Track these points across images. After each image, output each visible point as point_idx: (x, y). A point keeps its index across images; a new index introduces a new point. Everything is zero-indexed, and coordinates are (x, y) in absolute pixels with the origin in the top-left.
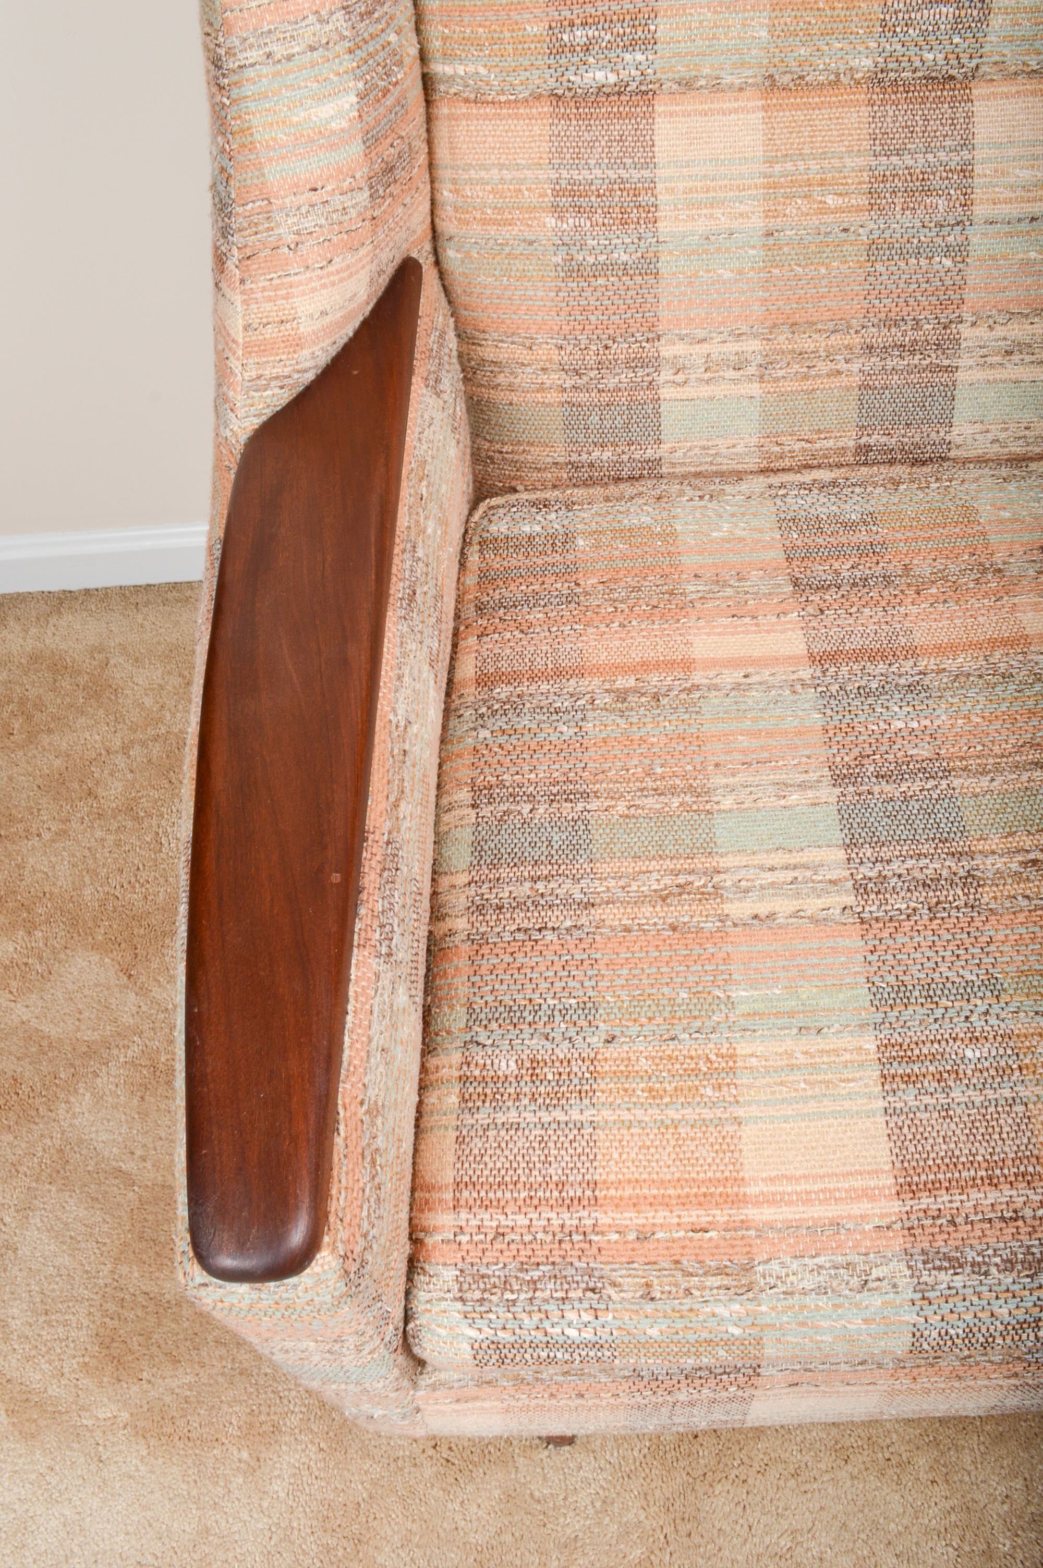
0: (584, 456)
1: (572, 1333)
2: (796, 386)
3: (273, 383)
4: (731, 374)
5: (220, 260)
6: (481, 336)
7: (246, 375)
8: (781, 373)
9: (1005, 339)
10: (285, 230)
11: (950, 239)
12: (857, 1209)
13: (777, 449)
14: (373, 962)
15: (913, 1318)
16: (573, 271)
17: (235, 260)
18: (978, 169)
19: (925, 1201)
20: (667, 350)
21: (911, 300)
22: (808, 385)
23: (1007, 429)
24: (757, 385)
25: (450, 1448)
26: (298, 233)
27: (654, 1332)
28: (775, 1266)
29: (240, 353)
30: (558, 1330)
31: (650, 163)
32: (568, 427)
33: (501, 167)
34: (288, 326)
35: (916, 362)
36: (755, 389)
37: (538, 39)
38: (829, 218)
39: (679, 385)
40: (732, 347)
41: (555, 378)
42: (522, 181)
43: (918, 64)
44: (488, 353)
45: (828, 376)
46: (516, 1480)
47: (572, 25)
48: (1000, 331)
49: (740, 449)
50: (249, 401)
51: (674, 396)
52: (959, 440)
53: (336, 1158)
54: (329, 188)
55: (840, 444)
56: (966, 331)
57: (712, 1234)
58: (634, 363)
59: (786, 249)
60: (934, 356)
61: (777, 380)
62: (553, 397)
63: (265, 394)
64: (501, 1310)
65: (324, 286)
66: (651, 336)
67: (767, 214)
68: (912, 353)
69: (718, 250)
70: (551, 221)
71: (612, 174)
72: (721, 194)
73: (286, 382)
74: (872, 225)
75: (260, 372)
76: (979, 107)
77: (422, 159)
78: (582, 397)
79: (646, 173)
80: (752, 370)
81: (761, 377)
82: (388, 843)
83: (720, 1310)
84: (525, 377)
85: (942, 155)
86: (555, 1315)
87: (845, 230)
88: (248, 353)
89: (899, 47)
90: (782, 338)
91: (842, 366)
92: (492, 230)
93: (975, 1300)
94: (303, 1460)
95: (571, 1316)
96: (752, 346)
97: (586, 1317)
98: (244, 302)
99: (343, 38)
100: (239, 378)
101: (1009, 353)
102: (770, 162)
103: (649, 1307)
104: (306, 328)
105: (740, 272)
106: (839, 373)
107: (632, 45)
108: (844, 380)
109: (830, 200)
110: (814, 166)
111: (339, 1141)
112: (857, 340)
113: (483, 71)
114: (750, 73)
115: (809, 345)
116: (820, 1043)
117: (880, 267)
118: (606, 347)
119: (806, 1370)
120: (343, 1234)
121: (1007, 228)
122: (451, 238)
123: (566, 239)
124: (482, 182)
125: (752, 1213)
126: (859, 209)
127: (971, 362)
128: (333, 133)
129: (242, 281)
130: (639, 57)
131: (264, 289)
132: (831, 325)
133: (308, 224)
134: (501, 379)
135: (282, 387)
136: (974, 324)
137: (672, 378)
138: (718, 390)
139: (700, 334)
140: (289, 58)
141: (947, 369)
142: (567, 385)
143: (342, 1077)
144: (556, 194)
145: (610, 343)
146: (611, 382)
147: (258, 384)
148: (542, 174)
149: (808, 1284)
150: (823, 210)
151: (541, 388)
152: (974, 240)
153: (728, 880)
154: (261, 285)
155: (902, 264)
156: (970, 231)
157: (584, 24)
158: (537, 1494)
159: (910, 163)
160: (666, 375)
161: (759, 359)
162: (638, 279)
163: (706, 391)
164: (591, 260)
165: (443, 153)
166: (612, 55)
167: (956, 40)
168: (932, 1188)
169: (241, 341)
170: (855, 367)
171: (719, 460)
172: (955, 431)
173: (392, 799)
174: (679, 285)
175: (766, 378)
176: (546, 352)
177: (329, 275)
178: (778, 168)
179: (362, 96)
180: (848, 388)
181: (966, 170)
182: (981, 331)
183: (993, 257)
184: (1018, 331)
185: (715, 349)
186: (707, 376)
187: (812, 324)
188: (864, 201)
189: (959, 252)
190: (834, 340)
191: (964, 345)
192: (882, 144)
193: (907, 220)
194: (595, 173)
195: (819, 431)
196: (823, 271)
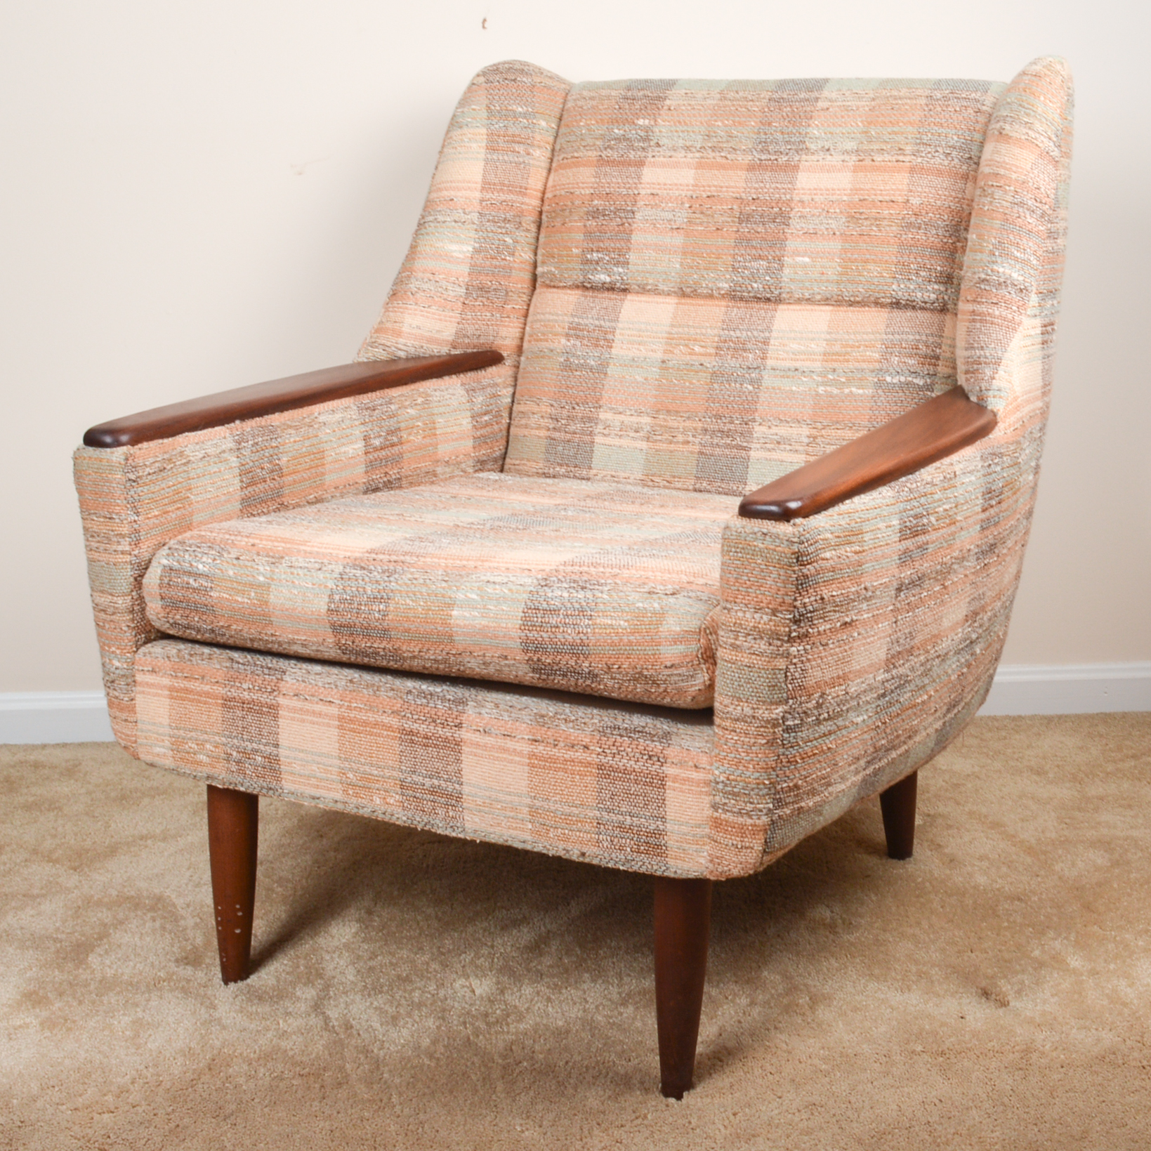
0: (552, 470)
1: (200, 566)
2: (665, 446)
3: (381, 348)
4: (632, 434)
6: (522, 400)
7: (370, 341)
8: (659, 438)
9: (777, 435)
11: (753, 375)
12: (343, 553)
14: (227, 435)
15: (332, 586)
16: (567, 366)
18: (772, 342)
19: (372, 555)
20: (602, 416)
21: (730, 406)
22: (671, 447)
24: (645, 443)
26: (419, 289)
28: (293, 559)
29: (373, 331)
30: (196, 564)
31: (616, 320)
32: (546, 451)
34: (398, 324)
35: (729, 442)
36: (644, 445)
37: (577, 256)
38: (694, 357)
39: (605, 435)
40: (634, 419)
41: (546, 422)
42: (556, 321)
43: (750, 289)
44: (522, 407)
45: (683, 443)
47: (592, 251)
48: (774, 430)
49: (630, 480)
50: (366, 351)
51: (602, 441)
53: (155, 441)
54: (441, 277)
56: (757, 428)
58: (585, 419)
59: (671, 370)
60: (738, 439)
61: (656, 441)
62: (543, 433)
63: (375, 350)
66: (596, 405)
67: (665, 352)
68: (728, 436)
69: (638, 366)
70: (563, 341)
71: (597, 323)
72: (645, 339)
73: (387, 349)
74: (715, 364)
76: (778, 314)
78: (556, 435)
79: (613, 324)
80: (644, 433)
81: (648, 438)
84: (533, 421)
85: (755, 333)
87: (701, 365)
88: (376, 332)
89: (740, 279)
90: (661, 417)
91: (691, 439)
92: (539, 344)
93: (361, 581)
96: (646, 420)
97: (210, 561)
98: (385, 313)
99: (474, 223)
100: (367, 342)
102: (672, 326)
105: (646, 379)
106: (689, 442)
107: (618, 264)
108: (690, 447)
109: (697, 349)
110: (692, 331)
111: (160, 441)
112: (700, 425)
113: (553, 269)
114: (672, 285)
115: (676, 425)
117: (716, 386)
118: (574, 408)
120: (136, 451)
121: (782, 373)
123: (568, 350)
124: (542, 321)
125: (303, 548)
126: (710, 355)
127: (758, 446)
128: (452, 257)
129: (388, 304)
130: (621, 270)
131: (394, 307)
132: (687, 415)
134: (524, 422)
136: (760, 424)
137: (602, 431)
138: (624, 442)
139: (621, 409)
140: (444, 222)
141: (744, 448)
142: (551, 427)
143: (181, 435)
144: (569, 329)
145: (576, 406)
146: (572, 428)
147: (373, 344)
148: (566, 319)
150: (692, 353)
151: (539, 428)
152: (766, 377)
155: (727, 386)
156: (763, 373)
157: (597, 251)
159: (739, 335)
160: (600, 428)
161: (648, 428)
162: (597, 375)
163: (617, 442)
164: (576, 362)
166: (608, 267)
167: (767, 278)
168: (378, 553)
170: (697, 441)
173: (289, 423)
174: (616, 381)
175: (651, 439)
176: (545, 407)
177: (427, 312)
178: (676, 329)
179: (477, 251)
180: (692, 453)
181: (766, 342)
182: (763, 429)
183: (773, 388)
184: (783, 431)
185: (627, 420)
186: (620, 433)
187: (677, 412)
188: (713, 351)
189: (757, 383)
190: (688, 424)
191: (755, 435)
192: (728, 325)
193: (733, 363)
194: (589, 321)
195: (674, 477)
196: (687, 384)
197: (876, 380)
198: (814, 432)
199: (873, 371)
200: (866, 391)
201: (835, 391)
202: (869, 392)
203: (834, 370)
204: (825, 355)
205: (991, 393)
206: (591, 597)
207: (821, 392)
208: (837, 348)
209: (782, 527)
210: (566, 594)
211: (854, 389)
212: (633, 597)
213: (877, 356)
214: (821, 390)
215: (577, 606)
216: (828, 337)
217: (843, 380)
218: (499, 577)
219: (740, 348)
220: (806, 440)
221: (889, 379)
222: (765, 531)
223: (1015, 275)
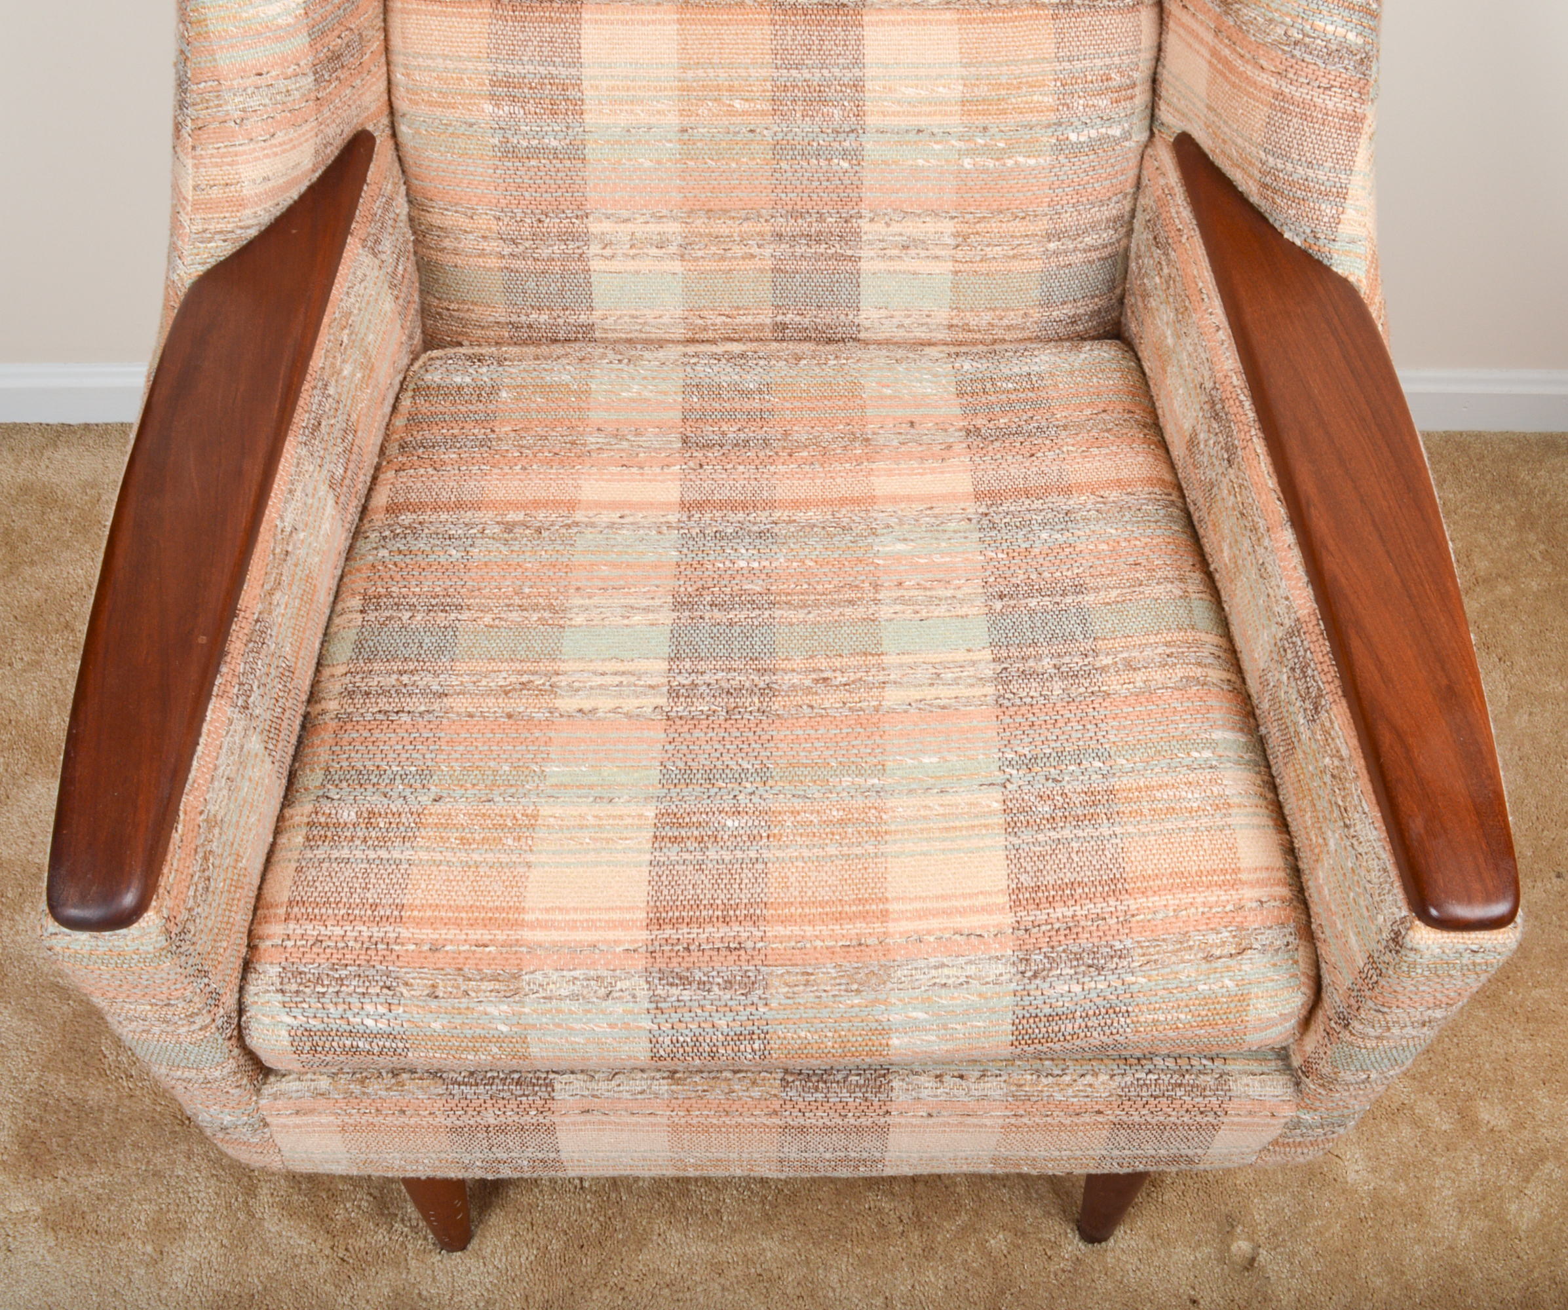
0: (523, 318)
1: (370, 1022)
2: (714, 265)
3: (217, 237)
4: (654, 251)
5: (178, 128)
6: (429, 204)
7: (194, 229)
8: (700, 253)
9: (901, 235)
10: (232, 106)
11: (847, 144)
12: (611, 935)
13: (700, 321)
14: (229, 711)
15: (648, 1024)
16: (509, 152)
17: (188, 129)
18: (869, 85)
19: (669, 932)
20: (595, 227)
21: (814, 196)
22: (725, 265)
23: (909, 316)
24: (679, 263)
25: (347, 1250)
26: (244, 110)
27: (436, 1026)
28: (538, 976)
29: (189, 208)
30: (358, 1020)
31: (577, 63)
32: (507, 290)
33: (445, 57)
34: (232, 188)
35: (822, 250)
36: (677, 266)
38: (737, 120)
39: (606, 258)
40: (654, 228)
41: (493, 245)
42: (463, 71)
44: (435, 219)
45: (743, 258)
46: (406, 1280)
48: (896, 228)
49: (665, 320)
50: (195, 251)
51: (603, 268)
52: (867, 324)
53: (171, 847)
54: (274, 73)
55: (758, 321)
56: (865, 225)
57: (492, 949)
58: (566, 237)
59: (699, 145)
60: (838, 246)
61: (696, 259)
62: (492, 262)
63: (209, 245)
64: (313, 1000)
65: (267, 156)
66: (579, 213)
67: (681, 113)
68: (818, 242)
69: (639, 141)
70: (488, 108)
71: (543, 70)
72: (640, 94)
73: (229, 236)
74: (776, 128)
75: (206, 226)
76: (868, 32)
77: (376, 45)
78: (519, 264)
79: (573, 71)
80: (673, 249)
81: (682, 256)
82: (257, 621)
83: (491, 1009)
84: (468, 243)
85: (836, 71)
86: (356, 1005)
87: (751, 131)
88: (196, 210)
90: (699, 222)
91: (755, 250)
92: (438, 111)
93: (699, 1011)
94: (205, 1255)
95: (369, 1008)
96: (673, 228)
97: (382, 1010)
98: (196, 166)
100: (187, 230)
101: (905, 247)
102: (684, 68)
103: (434, 1004)
104: (248, 191)
105: (659, 162)
106: (753, 256)
108: (758, 263)
109: (737, 104)
110: (722, 74)
111: (176, 837)
112: (768, 228)
115: (724, 230)
116: (610, 809)
117: (784, 165)
118: (540, 221)
119: (593, 1096)
120: (169, 902)
121: (896, 138)
122: (404, 115)
123: (502, 124)
124: (429, 69)
125: (527, 935)
126: (763, 114)
127: (872, 254)
128: (279, 27)
129: (194, 148)
131: (212, 156)
132: (743, 213)
133: (253, 103)
134: (446, 243)
135: (225, 241)
136: (872, 220)
137: (600, 252)
138: (644, 265)
139: (625, 214)
141: (851, 259)
142: (505, 252)
143: (186, 790)
144: (493, 84)
145: (543, 217)
146: (545, 252)
147: (204, 236)
148: (481, 67)
149: (564, 992)
150: (732, 112)
151: (482, 254)
152: (868, 146)
153: (563, 681)
154: (209, 152)
155: (804, 164)
156: (863, 139)
158: (424, 1293)
159: (808, 76)
160: (594, 249)
161: (680, 240)
162: (568, 163)
163: (631, 265)
164: (525, 143)
165: (396, 41)
168: (675, 923)
169: (190, 199)
170: (767, 251)
171: (647, 328)
172: (863, 315)
173: (267, 587)
174: (604, 170)
175: (687, 257)
176: (485, 221)
177: (272, 146)
178: (690, 74)
180: (762, 271)
181: (857, 86)
182: (879, 227)
183: (885, 162)
184: (912, 228)
185: (638, 228)
186: (632, 252)
187: (725, 211)
188: (767, 107)
189: (855, 156)
190: (746, 226)
191: (864, 238)
192: (783, 58)
193: (807, 125)
194: (528, 68)
195: (738, 308)
196: (734, 165)
197: (1054, 141)
198: (965, 229)
199: (1049, 126)
200: (1041, 160)
201: (991, 164)
202: (1045, 161)
203: (985, 129)
204: (963, 103)
205: (1337, 245)
206: (1118, 984)
207: (968, 167)
208: (983, 91)
209: (1500, 937)
210: (1077, 988)
211: (1021, 159)
212: (1187, 972)
213: (1050, 100)
214: (967, 163)
215: (1099, 1001)
216: (964, 72)
217: (1001, 145)
218: (946, 971)
219: (817, 97)
220: (951, 241)
221: (1073, 137)
222: (1474, 947)
223: (1351, 36)
